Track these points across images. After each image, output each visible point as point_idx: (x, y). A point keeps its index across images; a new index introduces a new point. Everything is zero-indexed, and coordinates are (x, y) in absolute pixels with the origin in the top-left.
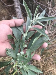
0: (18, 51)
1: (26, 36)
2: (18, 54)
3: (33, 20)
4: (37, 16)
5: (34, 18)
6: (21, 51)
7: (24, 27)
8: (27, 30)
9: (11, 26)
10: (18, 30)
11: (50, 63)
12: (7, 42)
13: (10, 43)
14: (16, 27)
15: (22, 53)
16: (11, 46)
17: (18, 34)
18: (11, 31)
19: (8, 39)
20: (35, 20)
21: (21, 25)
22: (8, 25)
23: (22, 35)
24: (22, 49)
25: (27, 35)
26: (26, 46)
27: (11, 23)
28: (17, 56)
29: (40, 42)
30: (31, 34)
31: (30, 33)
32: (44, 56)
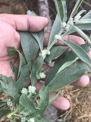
0: (25, 83)
1: (47, 56)
2: (24, 91)
3: (67, 23)
4: (78, 16)
5: (71, 18)
6: (30, 84)
7: (46, 35)
8: (51, 43)
9: (19, 28)
10: (32, 39)
11: (86, 104)
12: (5, 61)
13: (11, 63)
14: (30, 31)
15: (32, 89)
16: (11, 71)
17: (31, 47)
18: (16, 39)
19: (8, 55)
20: (72, 24)
21: (40, 29)
22: (13, 26)
23: (39, 51)
24: (33, 82)
25: (49, 53)
26: (43, 75)
27: (19, 21)
28: (21, 94)
29: (74, 72)
30: (57, 51)
31: (56, 48)
32: (77, 90)
